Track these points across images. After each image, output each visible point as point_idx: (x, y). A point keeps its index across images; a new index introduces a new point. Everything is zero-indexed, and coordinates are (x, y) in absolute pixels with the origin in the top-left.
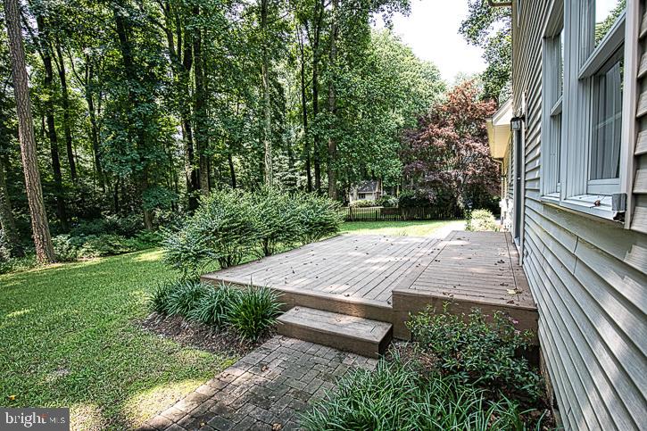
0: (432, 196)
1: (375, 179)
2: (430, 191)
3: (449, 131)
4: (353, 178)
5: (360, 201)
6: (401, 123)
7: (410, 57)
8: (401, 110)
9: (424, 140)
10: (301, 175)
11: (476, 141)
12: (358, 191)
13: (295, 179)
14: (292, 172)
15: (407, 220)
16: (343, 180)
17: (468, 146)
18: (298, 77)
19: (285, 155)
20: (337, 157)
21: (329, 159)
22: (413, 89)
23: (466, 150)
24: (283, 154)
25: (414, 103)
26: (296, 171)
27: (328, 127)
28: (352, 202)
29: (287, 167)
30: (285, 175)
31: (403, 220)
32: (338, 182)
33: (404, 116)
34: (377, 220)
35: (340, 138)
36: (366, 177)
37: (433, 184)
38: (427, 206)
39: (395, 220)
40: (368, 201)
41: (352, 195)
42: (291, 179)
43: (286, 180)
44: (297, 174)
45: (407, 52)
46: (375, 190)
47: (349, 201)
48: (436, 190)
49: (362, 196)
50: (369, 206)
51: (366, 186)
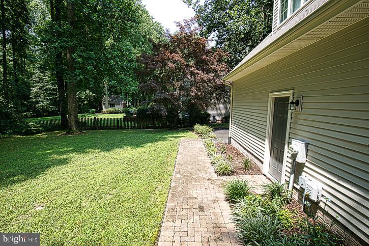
0: (164, 113)
1: (122, 94)
2: (163, 107)
3: (177, 57)
5: (110, 109)
11: (198, 69)
12: (109, 101)
14: (52, 84)
15: (143, 128)
28: (104, 110)
29: (48, 79)
31: (139, 128)
34: (119, 128)
37: (165, 101)
38: (159, 117)
39: (134, 128)
40: (117, 109)
41: (105, 104)
43: (46, 89)
46: (122, 102)
47: (102, 109)
48: (166, 106)
49: (112, 105)
50: (118, 113)
51: (115, 99)
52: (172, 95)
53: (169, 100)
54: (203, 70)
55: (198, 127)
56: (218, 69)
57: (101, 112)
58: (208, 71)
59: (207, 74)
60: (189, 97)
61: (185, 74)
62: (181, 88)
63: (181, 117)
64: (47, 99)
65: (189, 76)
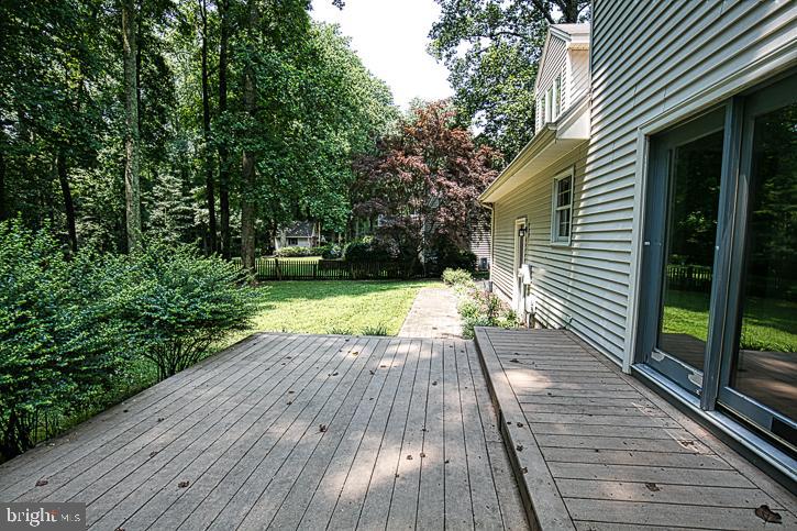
0: (394, 250)
1: (311, 219)
2: (391, 241)
3: (416, 162)
4: (281, 217)
5: (289, 248)
6: (347, 150)
7: (358, 69)
8: (346, 133)
9: (384, 170)
10: (202, 207)
11: (449, 179)
12: (287, 234)
13: (192, 213)
14: (186, 202)
15: (357, 279)
16: (266, 219)
17: (440, 184)
18: (196, 58)
19: (176, 175)
20: (256, 184)
21: (242, 184)
22: (362, 110)
23: (438, 191)
24: (171, 174)
25: (361, 127)
26: (193, 201)
27: (240, 133)
28: (278, 250)
29: (179, 193)
30: (175, 206)
31: (351, 278)
32: (258, 221)
33: (350, 141)
34: (315, 278)
35: (262, 154)
36: (299, 217)
37: (396, 231)
38: (384, 260)
39: (341, 278)
40: (302, 248)
41: (279, 239)
42: (185, 212)
43: (176, 213)
44: (195, 205)
45: (355, 62)
46: (310, 234)
47: (274, 248)
48: (398, 240)
49: (293, 241)
50: (303, 256)
51: (298, 228)
52: (408, 221)
53: (404, 230)
54: (458, 181)
55: (449, 273)
56: (483, 177)
57: (272, 254)
58: (467, 182)
59: (464, 186)
60: (436, 225)
61: (428, 188)
62: (423, 210)
63: (423, 260)
64: (177, 230)
65: (434, 192)
